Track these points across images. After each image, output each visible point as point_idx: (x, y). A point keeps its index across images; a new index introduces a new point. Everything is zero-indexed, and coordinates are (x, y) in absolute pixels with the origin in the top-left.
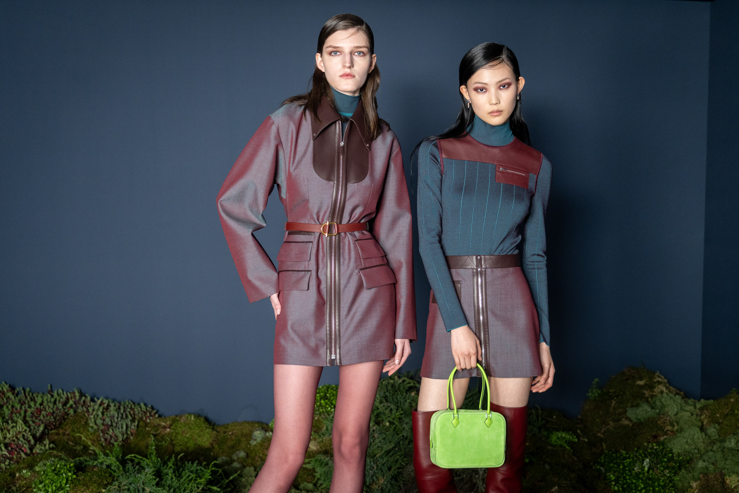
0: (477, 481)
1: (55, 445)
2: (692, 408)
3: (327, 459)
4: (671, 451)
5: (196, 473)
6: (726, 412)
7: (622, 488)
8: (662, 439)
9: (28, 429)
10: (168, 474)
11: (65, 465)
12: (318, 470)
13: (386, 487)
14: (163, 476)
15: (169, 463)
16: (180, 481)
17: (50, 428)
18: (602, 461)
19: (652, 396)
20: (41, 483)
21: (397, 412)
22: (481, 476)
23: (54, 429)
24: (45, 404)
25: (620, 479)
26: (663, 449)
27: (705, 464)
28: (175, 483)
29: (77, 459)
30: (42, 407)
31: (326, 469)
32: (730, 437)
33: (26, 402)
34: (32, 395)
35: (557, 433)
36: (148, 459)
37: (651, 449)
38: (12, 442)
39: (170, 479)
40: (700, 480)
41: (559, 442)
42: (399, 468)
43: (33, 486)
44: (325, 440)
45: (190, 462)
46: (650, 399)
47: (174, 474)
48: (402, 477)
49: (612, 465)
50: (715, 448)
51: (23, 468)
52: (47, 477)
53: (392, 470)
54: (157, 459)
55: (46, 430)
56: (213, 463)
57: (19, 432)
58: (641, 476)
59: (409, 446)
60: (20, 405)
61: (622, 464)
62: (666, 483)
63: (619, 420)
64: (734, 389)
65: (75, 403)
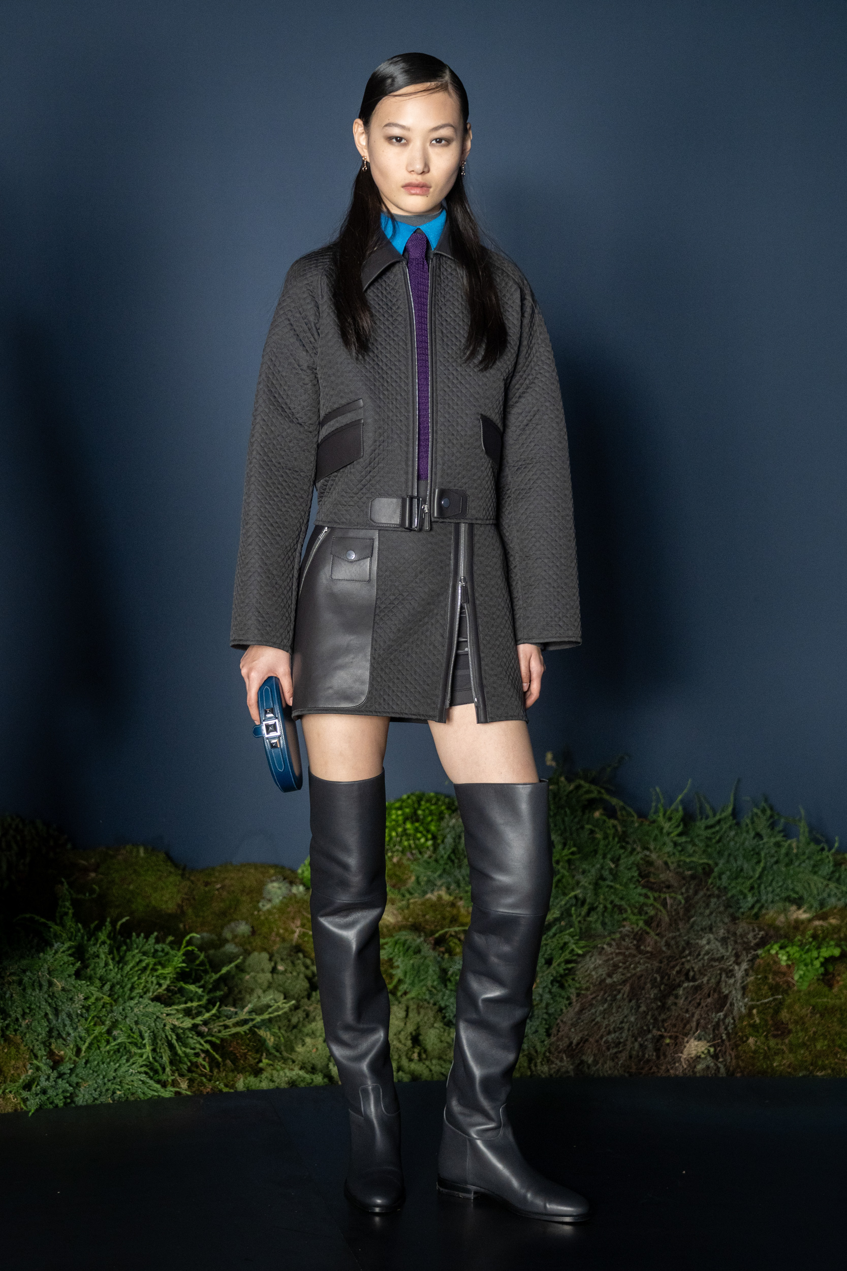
0: (730, 992)
3: (419, 941)
5: (154, 957)
10: (98, 956)
12: (398, 962)
13: (541, 1000)
14: (89, 959)
15: (100, 934)
16: (122, 969)
21: (563, 849)
22: (740, 981)
28: (113, 974)
31: (416, 960)
36: (57, 924)
39: (102, 964)
42: (568, 962)
44: (415, 903)
45: (142, 935)
47: (111, 956)
48: (573, 979)
53: (555, 964)
54: (77, 925)
56: (188, 938)
59: (589, 919)
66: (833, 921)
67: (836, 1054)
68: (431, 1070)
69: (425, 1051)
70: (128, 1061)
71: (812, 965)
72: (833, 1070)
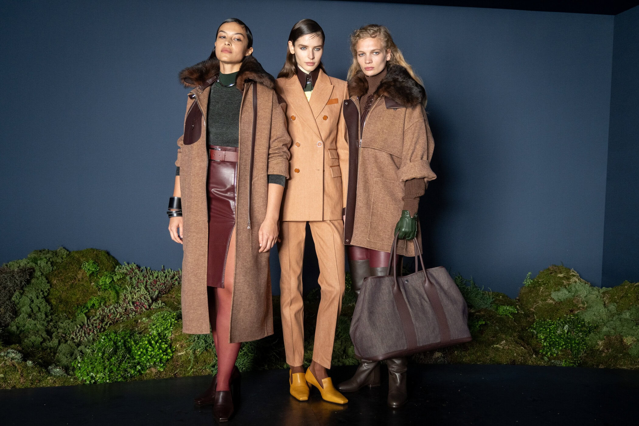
1: (165, 304)
2: (597, 292)
4: (583, 320)
6: (621, 295)
7: (549, 344)
8: (576, 312)
9: (148, 293)
11: (170, 314)
17: (162, 293)
18: (534, 326)
19: (569, 285)
20: (154, 325)
23: (165, 294)
24: (159, 277)
25: (547, 338)
26: (578, 318)
27: (608, 329)
29: (179, 311)
30: (157, 279)
32: (625, 311)
33: (147, 275)
34: (152, 272)
35: (503, 307)
37: (569, 318)
38: (138, 301)
40: (604, 339)
41: (505, 313)
43: (149, 327)
46: (567, 286)
49: (541, 329)
50: (614, 319)
51: (144, 317)
52: (158, 321)
55: (160, 294)
57: (142, 294)
58: (562, 336)
60: (143, 277)
61: (548, 329)
62: (580, 342)
63: (546, 300)
64: (626, 281)
65: (179, 278)
66: (482, 313)
67: (484, 357)
68: (349, 362)
69: (348, 355)
70: (247, 358)
71: (476, 327)
72: (483, 362)
